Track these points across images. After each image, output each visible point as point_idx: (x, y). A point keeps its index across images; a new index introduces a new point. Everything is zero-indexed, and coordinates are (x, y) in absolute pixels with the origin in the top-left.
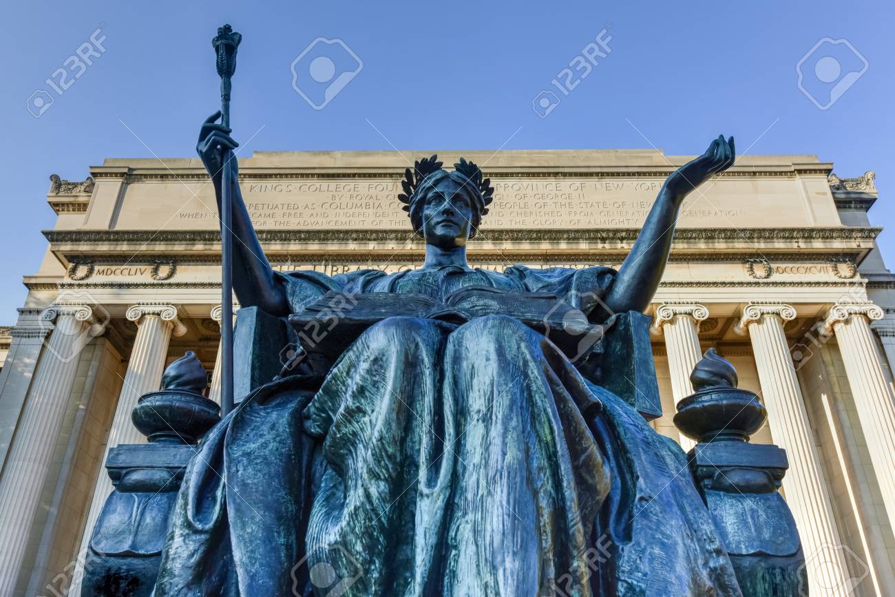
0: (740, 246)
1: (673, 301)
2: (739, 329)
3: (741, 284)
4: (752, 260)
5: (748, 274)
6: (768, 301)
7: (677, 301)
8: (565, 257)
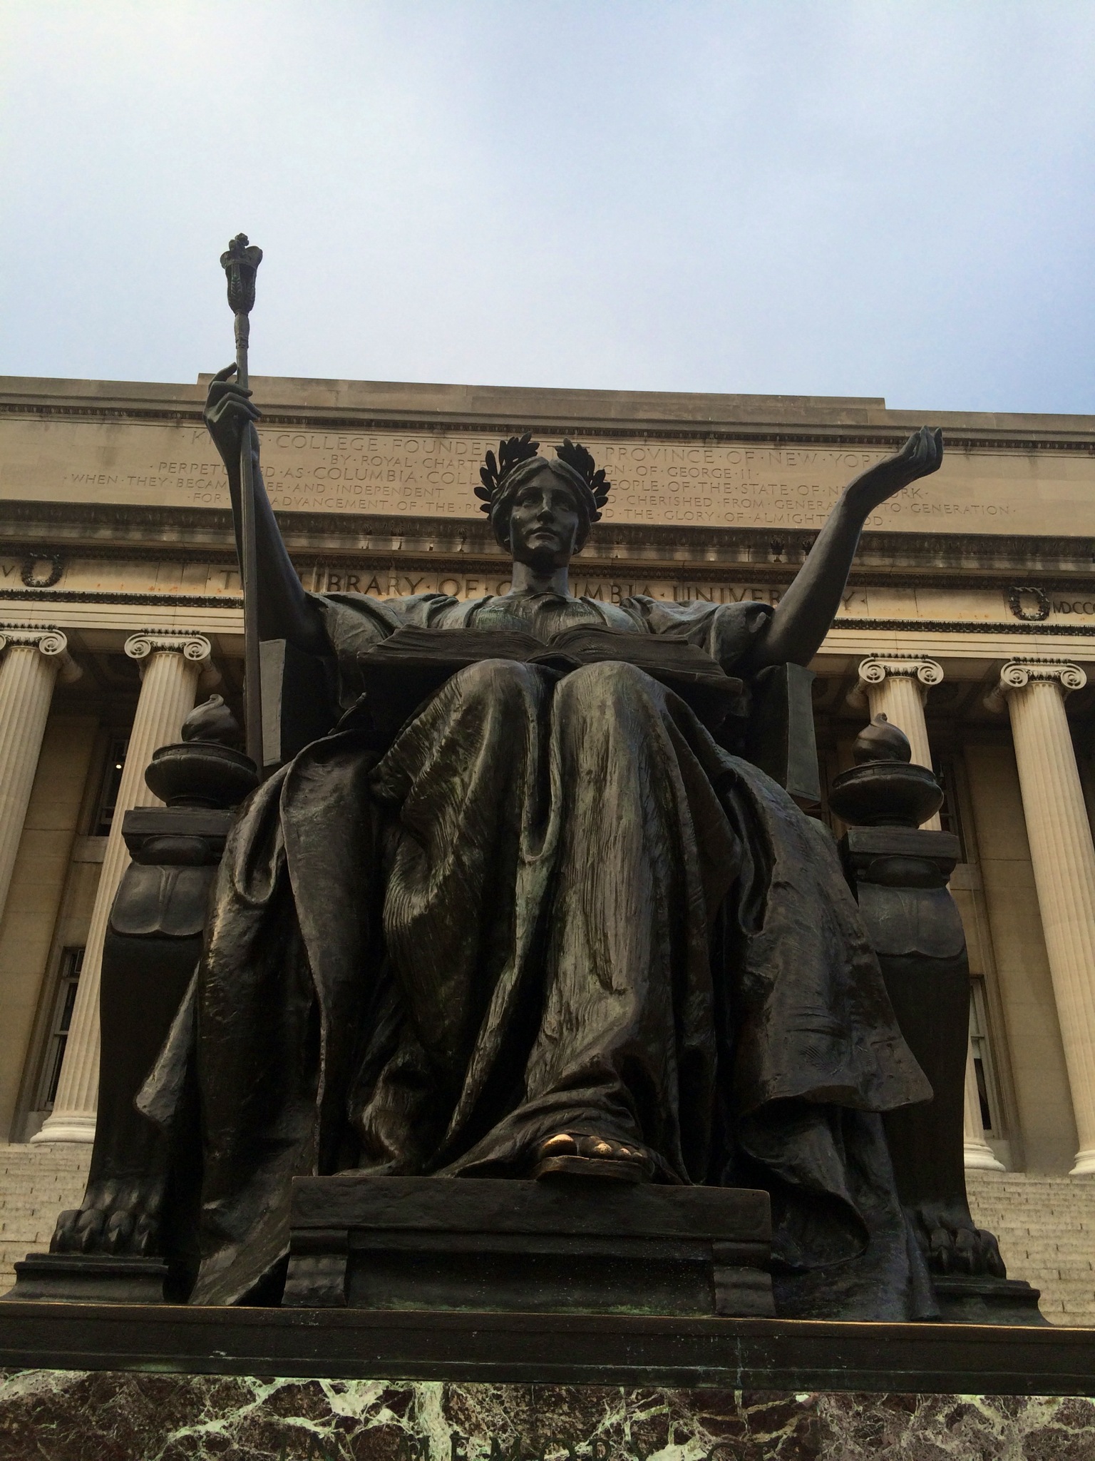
0: (1002, 565)
1: (886, 652)
2: (990, 702)
3: (1000, 629)
4: (1020, 589)
5: (1010, 612)
6: (1042, 657)
7: (893, 652)
8: (712, 575)
